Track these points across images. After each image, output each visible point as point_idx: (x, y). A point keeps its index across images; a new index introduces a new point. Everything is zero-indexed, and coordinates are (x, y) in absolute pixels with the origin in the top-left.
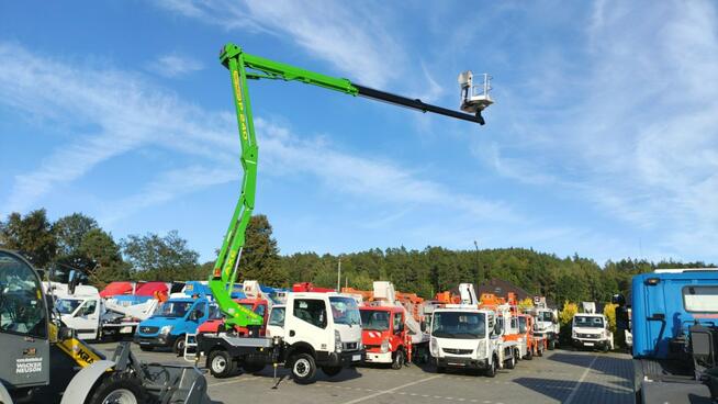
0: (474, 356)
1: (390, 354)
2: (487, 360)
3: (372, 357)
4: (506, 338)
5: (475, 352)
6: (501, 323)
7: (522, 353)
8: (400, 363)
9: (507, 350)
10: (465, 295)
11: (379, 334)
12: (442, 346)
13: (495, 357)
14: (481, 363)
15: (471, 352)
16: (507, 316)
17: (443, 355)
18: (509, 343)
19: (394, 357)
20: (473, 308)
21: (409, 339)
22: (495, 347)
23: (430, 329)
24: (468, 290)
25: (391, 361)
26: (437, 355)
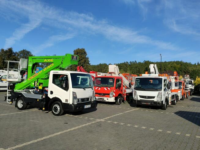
0: (155, 100)
1: (114, 98)
2: (162, 102)
4: (172, 91)
5: (156, 98)
6: (170, 84)
7: (180, 98)
9: (173, 97)
10: (152, 70)
11: (109, 89)
12: (139, 94)
13: (167, 100)
14: (159, 103)
15: (154, 97)
16: (173, 81)
17: (139, 99)
18: (174, 93)
19: (116, 99)
20: (156, 76)
21: (125, 91)
22: (167, 95)
24: (154, 67)
25: (115, 101)
26: (136, 99)
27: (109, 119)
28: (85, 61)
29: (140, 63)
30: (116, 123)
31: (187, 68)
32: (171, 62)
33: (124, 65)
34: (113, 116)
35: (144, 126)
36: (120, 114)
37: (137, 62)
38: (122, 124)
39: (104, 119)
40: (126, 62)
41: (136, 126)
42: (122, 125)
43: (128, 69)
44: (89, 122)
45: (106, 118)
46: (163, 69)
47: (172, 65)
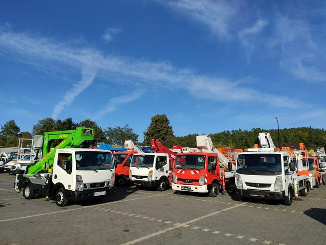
0: (272, 189)
1: (206, 186)
2: (284, 192)
3: (193, 188)
4: (299, 174)
5: (273, 186)
6: (294, 162)
7: (312, 184)
8: (216, 192)
9: (301, 183)
10: (263, 141)
11: (197, 172)
12: (244, 181)
13: (291, 189)
14: (278, 195)
15: (269, 185)
16: (299, 158)
17: (246, 187)
18: (302, 178)
19: (209, 187)
20: (271, 150)
21: (223, 175)
22: (291, 182)
23: (234, 168)
24: (266, 137)
25: (207, 191)
26: (241, 188)
27: (196, 224)
28: (167, 132)
29: (246, 132)
30: (206, 230)
31: (320, 136)
32: (294, 129)
33: (223, 135)
34: (203, 217)
35: (254, 237)
36: (215, 213)
37: (243, 131)
38: (217, 232)
39: (188, 222)
40: (226, 131)
41: (240, 237)
42: (216, 235)
43: (230, 140)
44: (163, 229)
45: (192, 221)
46: (282, 139)
47: (296, 134)
